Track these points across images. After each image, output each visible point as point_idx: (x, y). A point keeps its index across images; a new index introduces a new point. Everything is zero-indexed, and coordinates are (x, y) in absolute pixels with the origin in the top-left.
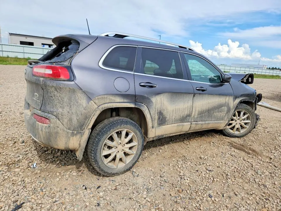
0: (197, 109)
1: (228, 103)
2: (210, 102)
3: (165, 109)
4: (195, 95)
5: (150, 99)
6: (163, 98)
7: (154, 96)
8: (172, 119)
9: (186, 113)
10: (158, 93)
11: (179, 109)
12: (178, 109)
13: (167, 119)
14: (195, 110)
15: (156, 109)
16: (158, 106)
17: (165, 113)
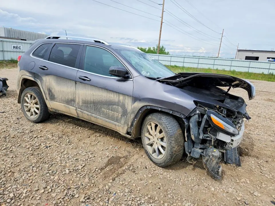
0: (81, 98)
1: (122, 103)
2: (94, 94)
3: (53, 89)
4: (77, 83)
5: (41, 77)
6: (51, 79)
7: (44, 76)
8: (59, 98)
9: (70, 97)
10: (47, 74)
11: (64, 91)
12: (62, 91)
13: (55, 97)
14: (79, 98)
15: (45, 85)
16: (48, 84)
17: (53, 91)
